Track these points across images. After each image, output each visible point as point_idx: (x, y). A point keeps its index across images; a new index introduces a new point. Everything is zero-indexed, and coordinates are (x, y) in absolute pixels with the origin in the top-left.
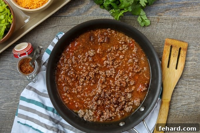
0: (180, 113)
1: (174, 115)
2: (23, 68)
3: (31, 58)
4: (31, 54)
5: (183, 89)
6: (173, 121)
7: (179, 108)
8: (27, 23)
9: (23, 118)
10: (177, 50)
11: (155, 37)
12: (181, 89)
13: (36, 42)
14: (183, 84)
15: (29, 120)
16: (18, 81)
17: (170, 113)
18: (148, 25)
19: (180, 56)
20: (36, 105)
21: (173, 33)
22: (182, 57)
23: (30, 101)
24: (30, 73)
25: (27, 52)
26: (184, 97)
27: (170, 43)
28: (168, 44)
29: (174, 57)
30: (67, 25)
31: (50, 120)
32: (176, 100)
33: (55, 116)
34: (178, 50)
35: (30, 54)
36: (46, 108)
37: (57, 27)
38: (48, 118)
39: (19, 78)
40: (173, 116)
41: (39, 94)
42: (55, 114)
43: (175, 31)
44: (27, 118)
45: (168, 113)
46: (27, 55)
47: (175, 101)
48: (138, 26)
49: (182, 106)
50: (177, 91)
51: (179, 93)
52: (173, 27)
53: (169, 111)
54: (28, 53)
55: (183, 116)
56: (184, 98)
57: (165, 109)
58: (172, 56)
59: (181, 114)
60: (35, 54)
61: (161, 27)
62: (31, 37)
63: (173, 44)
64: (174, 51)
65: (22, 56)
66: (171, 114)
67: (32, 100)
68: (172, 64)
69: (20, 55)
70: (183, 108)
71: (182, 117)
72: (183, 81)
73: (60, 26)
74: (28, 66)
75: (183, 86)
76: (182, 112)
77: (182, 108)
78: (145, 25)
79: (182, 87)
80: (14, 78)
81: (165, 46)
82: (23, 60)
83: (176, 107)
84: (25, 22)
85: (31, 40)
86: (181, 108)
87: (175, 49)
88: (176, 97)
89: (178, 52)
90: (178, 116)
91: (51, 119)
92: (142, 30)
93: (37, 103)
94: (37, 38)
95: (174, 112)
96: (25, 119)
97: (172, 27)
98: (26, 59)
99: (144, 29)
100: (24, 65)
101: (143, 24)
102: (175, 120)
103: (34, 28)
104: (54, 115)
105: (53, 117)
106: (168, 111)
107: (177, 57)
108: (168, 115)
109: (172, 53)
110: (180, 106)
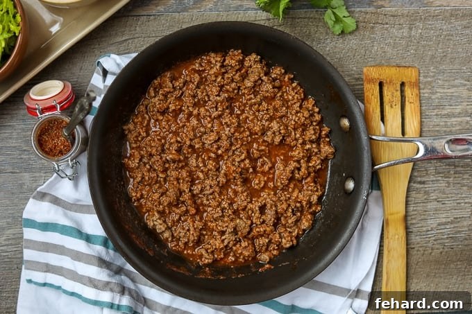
0: (435, 243)
1: (421, 249)
2: (46, 141)
3: (67, 120)
4: (68, 108)
5: (442, 185)
6: (418, 262)
7: (433, 232)
8: (55, 33)
9: (37, 271)
10: (397, 91)
11: (370, 59)
12: (436, 185)
13: (80, 80)
14: (440, 173)
15: (53, 273)
16: (37, 175)
17: (410, 245)
18: (351, 29)
19: (407, 103)
20: (62, 234)
21: (414, 47)
22: (412, 105)
23: (46, 227)
24: (62, 154)
25: (60, 103)
26: (443, 204)
27: (376, 77)
28: (371, 81)
29: (392, 107)
30: (154, 35)
31: (100, 266)
32: (425, 211)
33: (110, 255)
34: (399, 88)
35: (65, 109)
36: (88, 239)
37: (130, 41)
38: (96, 261)
39: (41, 169)
40: (418, 251)
41: (66, 209)
42: (111, 252)
43: (418, 43)
44: (48, 268)
45: (407, 245)
46: (58, 112)
47: (421, 215)
48: (327, 34)
49: (439, 225)
50: (427, 189)
51: (432, 194)
52: (413, 33)
53: (407, 240)
54: (61, 107)
55: (441, 250)
56: (443, 206)
57: (397, 237)
58: (387, 108)
59: (437, 246)
60: (77, 109)
61: (383, 34)
62: (66, 67)
63: (383, 77)
64: (390, 93)
65: (47, 114)
66: (413, 246)
67: (52, 224)
68: (391, 126)
69: (42, 110)
70: (443, 231)
71: (441, 253)
72: (441, 166)
73: (136, 40)
74: (58, 138)
75: (440, 178)
76: (439, 241)
77: (441, 231)
78: (343, 32)
79: (439, 180)
80: (28, 169)
81: (367, 86)
82: (48, 121)
83: (424, 229)
84: (51, 32)
85: (68, 75)
86: (438, 231)
87: (391, 88)
88: (424, 204)
89: (399, 93)
90: (430, 251)
91: (102, 263)
92: (336, 43)
93: (64, 230)
94: (81, 69)
95: (419, 240)
96: (42, 272)
97: (411, 33)
98: (55, 120)
99: (341, 41)
100: (49, 134)
101: (338, 29)
102: (424, 261)
103: (73, 44)
104: (108, 253)
105: (107, 259)
106: (404, 239)
107: (399, 106)
108: (407, 249)
109: (386, 99)
110: (435, 226)
